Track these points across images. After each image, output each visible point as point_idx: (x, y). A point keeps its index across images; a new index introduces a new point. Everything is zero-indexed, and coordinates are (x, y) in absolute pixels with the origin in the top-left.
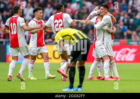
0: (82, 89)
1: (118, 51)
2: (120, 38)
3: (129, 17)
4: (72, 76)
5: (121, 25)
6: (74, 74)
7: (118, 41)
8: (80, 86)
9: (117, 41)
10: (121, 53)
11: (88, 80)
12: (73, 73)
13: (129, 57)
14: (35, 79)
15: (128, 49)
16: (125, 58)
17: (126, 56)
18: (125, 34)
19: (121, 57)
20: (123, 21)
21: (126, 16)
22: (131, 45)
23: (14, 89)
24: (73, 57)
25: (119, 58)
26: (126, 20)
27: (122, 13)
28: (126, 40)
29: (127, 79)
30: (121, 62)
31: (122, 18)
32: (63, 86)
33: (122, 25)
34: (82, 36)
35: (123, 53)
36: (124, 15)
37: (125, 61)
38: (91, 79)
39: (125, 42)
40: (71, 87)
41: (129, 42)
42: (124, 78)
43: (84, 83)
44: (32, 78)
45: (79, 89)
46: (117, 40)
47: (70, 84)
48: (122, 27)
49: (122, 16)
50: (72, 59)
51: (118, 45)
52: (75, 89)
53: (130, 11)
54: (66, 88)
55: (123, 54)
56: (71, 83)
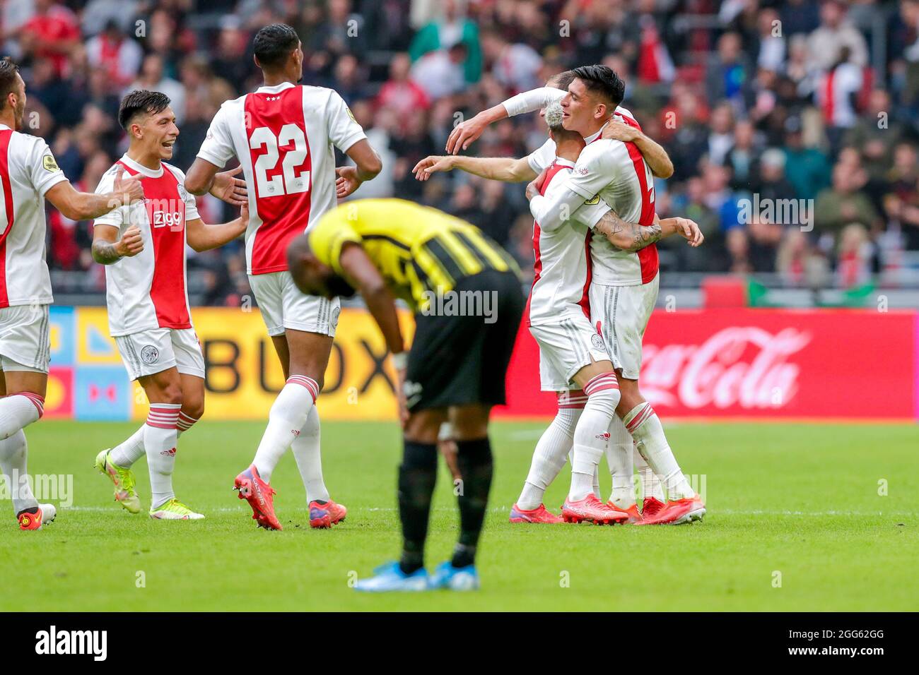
0: (473, 574)
1: (691, 349)
2: (704, 269)
3: (760, 138)
4: (419, 501)
5: (709, 189)
6: (430, 485)
7: (696, 287)
8: (463, 561)
9: (686, 287)
10: (715, 360)
11: (515, 521)
12: (419, 479)
13: (759, 384)
14: (195, 516)
15: (758, 336)
16: (735, 389)
17: (744, 375)
18: (737, 241)
19: (715, 381)
20: (728, 161)
21: (744, 130)
22: (774, 307)
23: (64, 575)
24: (423, 385)
25: (700, 390)
26: (741, 159)
27: (721, 116)
28: (741, 279)
29: (752, 517)
30: (710, 410)
31: (719, 145)
32: (362, 562)
33: (716, 190)
34: (479, 256)
35: (727, 357)
36: (730, 129)
37: (736, 410)
38: (534, 515)
39: (738, 292)
40: (412, 565)
41: (763, 289)
42: (729, 512)
43: (488, 537)
44: (175, 512)
45: (462, 579)
46: (686, 279)
47: (406, 548)
48: (716, 200)
49: (723, 132)
50: (415, 400)
51: (696, 312)
52: (435, 579)
53: (766, 102)
54: (378, 571)
55: (728, 367)
56: (411, 544)
